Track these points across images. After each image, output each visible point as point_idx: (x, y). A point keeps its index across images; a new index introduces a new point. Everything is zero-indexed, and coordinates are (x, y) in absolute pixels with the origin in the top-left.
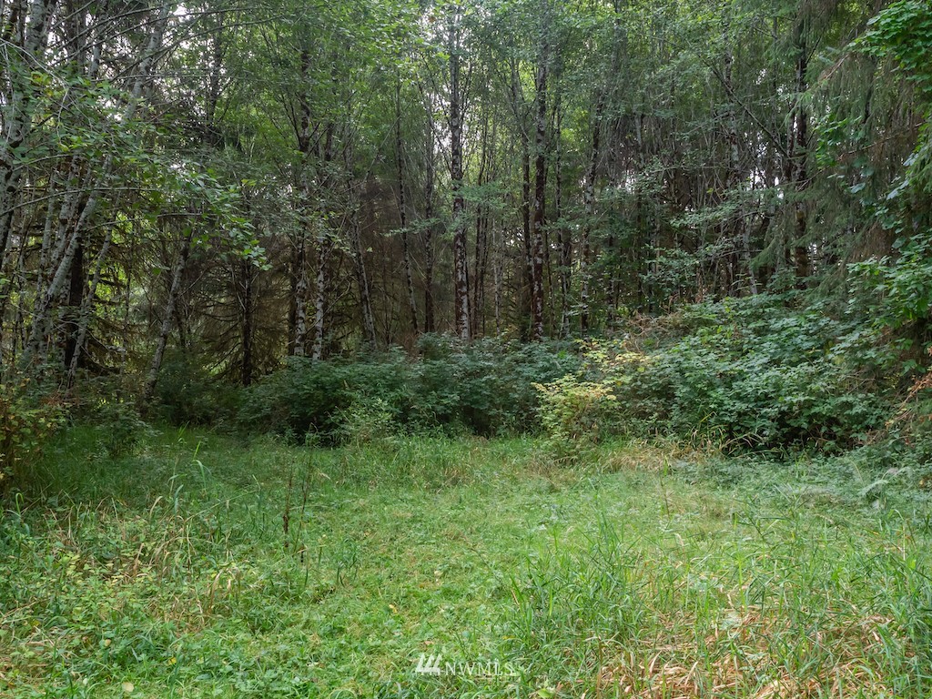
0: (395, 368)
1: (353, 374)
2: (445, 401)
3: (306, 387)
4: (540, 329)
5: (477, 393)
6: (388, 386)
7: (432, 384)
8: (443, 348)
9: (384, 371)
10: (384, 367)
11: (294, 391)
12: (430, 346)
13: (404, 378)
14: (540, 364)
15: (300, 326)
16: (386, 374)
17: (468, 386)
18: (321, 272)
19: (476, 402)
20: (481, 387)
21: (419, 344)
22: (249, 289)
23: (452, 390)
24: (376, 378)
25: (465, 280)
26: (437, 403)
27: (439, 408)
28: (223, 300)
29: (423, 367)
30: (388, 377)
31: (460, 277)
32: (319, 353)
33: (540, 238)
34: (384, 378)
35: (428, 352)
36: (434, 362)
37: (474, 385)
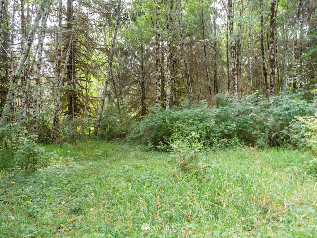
0: (203, 111)
1: (181, 114)
2: (229, 127)
3: (158, 122)
4: (273, 90)
5: (246, 123)
6: (199, 120)
7: (222, 119)
8: (226, 101)
9: (197, 113)
10: (197, 111)
11: (153, 124)
12: (220, 100)
13: (207, 116)
14: (285, 106)
15: (158, 93)
16: (198, 114)
17: (241, 119)
18: (169, 70)
19: (245, 127)
20: (248, 120)
21: (214, 99)
22: (143, 82)
23: (232, 121)
24: (193, 116)
25: (235, 68)
26: (225, 128)
27: (226, 131)
28: (135, 88)
29: (217, 110)
30: (199, 116)
31: (233, 66)
32: (169, 106)
33: (272, 46)
34: (197, 116)
35: (219, 103)
36: (223, 107)
37: (244, 118)
